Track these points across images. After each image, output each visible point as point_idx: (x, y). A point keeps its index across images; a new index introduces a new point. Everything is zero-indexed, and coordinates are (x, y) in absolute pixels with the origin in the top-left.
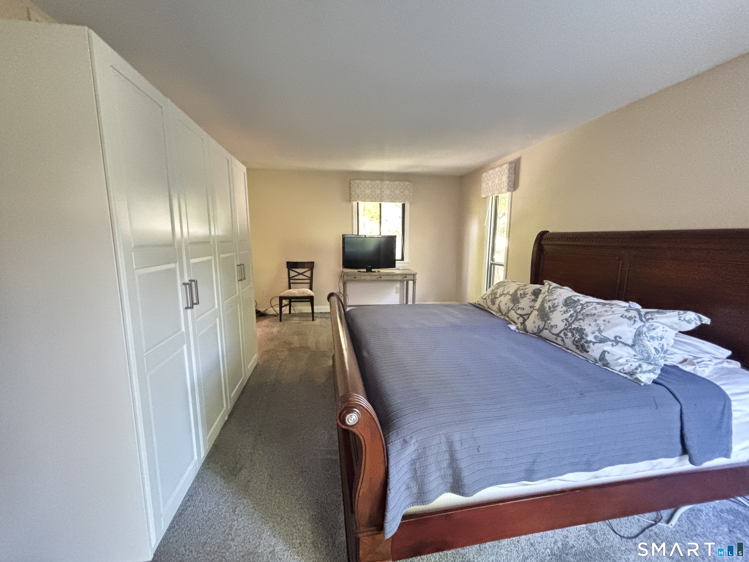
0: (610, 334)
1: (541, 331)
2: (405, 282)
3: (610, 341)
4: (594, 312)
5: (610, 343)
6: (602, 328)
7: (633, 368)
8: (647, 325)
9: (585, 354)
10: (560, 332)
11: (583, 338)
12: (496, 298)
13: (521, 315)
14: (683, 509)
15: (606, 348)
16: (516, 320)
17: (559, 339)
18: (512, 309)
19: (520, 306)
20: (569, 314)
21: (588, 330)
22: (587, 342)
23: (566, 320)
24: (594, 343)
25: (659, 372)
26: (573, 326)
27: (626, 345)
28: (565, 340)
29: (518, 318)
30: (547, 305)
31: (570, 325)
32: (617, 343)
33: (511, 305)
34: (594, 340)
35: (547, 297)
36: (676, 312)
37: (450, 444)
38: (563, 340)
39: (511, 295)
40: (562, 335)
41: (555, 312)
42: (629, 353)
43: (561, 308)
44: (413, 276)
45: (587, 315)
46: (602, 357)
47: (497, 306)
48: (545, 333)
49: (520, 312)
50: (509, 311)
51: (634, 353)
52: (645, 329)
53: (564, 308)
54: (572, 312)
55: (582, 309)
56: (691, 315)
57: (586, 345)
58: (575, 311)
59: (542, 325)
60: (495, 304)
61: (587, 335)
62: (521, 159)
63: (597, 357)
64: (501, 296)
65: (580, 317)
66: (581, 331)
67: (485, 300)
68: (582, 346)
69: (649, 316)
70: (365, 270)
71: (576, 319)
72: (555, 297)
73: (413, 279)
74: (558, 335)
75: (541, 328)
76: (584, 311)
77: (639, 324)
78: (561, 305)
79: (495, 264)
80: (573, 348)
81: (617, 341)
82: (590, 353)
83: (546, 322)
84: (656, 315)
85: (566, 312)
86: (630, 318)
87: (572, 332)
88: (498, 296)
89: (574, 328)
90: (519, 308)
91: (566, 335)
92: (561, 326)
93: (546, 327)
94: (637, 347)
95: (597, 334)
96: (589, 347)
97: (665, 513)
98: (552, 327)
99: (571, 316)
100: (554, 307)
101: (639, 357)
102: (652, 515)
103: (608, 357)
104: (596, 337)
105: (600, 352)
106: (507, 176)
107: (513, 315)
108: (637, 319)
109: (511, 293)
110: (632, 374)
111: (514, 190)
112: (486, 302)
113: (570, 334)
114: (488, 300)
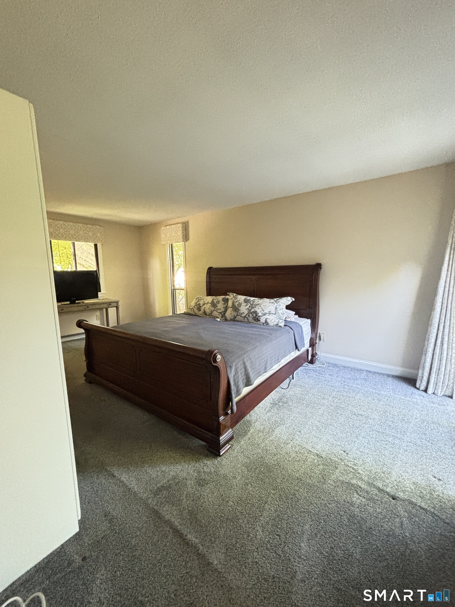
0: (266, 311)
1: (235, 317)
2: (104, 310)
3: (267, 313)
4: (258, 303)
5: (267, 315)
6: (264, 309)
7: (277, 322)
8: (278, 304)
9: (258, 323)
10: (246, 315)
11: (257, 315)
12: (201, 307)
13: (220, 313)
14: (295, 373)
15: (267, 317)
16: (218, 316)
17: (246, 319)
18: (214, 310)
19: (218, 308)
20: (248, 306)
21: (258, 311)
22: (259, 316)
23: (248, 309)
24: (262, 316)
25: (284, 322)
26: (252, 311)
27: (273, 314)
28: (249, 318)
29: (219, 315)
30: (236, 304)
31: (250, 311)
32: (270, 314)
33: (213, 309)
34: (261, 315)
35: (235, 300)
36: (285, 298)
37: (244, 363)
38: (248, 319)
39: (211, 303)
40: (247, 316)
41: (241, 307)
42: (274, 317)
43: (244, 304)
44: (116, 304)
45: (256, 305)
46: (266, 322)
47: (203, 311)
48: (238, 318)
49: (219, 311)
50: (212, 312)
51: (276, 317)
52: (278, 306)
53: (245, 304)
54: (249, 305)
55: (253, 302)
56: (289, 298)
57: (259, 318)
58: (251, 304)
59: (236, 314)
60: (201, 310)
61: (258, 314)
62: (189, 223)
63: (264, 322)
64: (204, 305)
65: (254, 306)
66: (255, 312)
67: (192, 310)
68: (257, 319)
69: (278, 301)
70: (69, 303)
71: (252, 308)
72: (239, 300)
73: (116, 305)
74: (245, 317)
75: (235, 316)
76: (254, 303)
77: (276, 304)
78: (243, 302)
79: (175, 289)
80: (253, 321)
81: (270, 313)
82: (261, 321)
83: (237, 312)
84: (280, 300)
85: (246, 305)
86: (272, 303)
87: (252, 314)
88: (202, 305)
89: (252, 312)
90: (218, 309)
91: (249, 316)
92: (246, 312)
93: (239, 314)
94: (276, 314)
95: (262, 312)
96: (260, 318)
97: (291, 376)
98: (241, 314)
99: (250, 306)
100: (240, 305)
101: (278, 318)
102: (288, 379)
103: (268, 320)
104: (262, 313)
105: (265, 319)
106: (181, 231)
107: (215, 313)
108: (275, 303)
109: (210, 302)
110: (277, 325)
111: (186, 242)
112: (194, 310)
113: (251, 315)
114: (195, 309)
